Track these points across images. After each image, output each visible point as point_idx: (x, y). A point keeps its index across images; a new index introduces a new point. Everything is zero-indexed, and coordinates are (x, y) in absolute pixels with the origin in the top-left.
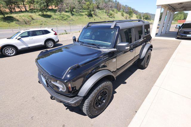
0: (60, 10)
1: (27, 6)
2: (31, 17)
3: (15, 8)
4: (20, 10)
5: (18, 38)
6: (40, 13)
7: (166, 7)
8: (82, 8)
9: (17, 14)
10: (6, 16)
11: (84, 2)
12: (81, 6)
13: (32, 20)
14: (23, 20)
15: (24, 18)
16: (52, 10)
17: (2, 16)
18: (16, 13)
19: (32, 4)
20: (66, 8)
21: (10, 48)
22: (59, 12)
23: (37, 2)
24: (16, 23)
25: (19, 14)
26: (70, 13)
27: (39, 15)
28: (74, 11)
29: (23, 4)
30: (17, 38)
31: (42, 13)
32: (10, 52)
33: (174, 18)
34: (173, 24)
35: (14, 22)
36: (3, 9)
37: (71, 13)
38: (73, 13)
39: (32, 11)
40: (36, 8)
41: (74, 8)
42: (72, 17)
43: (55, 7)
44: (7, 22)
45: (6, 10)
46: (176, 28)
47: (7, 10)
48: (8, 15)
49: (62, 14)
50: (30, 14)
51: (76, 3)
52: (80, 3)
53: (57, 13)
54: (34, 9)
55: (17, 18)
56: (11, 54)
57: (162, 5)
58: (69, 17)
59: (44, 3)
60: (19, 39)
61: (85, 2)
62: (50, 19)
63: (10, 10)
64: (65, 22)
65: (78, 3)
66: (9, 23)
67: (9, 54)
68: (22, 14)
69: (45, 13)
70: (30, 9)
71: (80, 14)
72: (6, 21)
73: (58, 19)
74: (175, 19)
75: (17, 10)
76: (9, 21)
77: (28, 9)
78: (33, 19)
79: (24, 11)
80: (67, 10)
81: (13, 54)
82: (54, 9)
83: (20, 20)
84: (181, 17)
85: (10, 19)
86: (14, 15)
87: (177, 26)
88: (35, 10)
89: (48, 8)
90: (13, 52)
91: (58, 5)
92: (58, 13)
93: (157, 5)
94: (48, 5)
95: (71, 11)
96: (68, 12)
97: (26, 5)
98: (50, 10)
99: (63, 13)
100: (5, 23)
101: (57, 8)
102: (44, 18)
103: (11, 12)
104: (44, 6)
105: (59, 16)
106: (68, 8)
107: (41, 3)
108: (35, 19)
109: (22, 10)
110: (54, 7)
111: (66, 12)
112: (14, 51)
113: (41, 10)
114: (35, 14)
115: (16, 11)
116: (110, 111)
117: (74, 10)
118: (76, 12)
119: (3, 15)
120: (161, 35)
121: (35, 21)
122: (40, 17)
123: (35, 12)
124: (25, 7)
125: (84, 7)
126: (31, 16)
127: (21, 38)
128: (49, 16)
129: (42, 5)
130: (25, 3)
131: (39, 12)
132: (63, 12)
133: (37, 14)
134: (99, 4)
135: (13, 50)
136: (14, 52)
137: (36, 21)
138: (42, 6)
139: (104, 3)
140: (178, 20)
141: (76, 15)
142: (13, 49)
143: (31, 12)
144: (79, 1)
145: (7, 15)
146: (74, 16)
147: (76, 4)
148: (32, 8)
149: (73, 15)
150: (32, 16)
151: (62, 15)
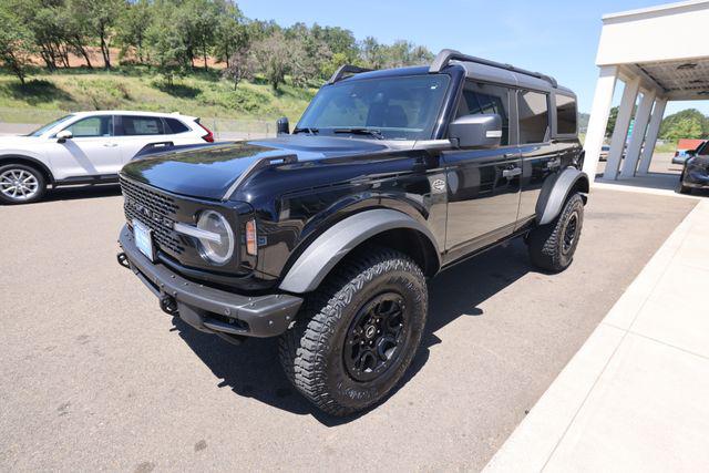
0: (234, 75)
1: (115, 51)
2: (123, 90)
3: (69, 54)
4: (86, 64)
5: (61, 135)
6: (160, 78)
7: (632, 77)
8: (319, 71)
9: (72, 76)
10: (28, 79)
11: (327, 54)
12: (315, 65)
13: (125, 101)
14: (91, 99)
15: (94, 92)
16: (205, 72)
17: (14, 79)
18: (68, 73)
19: (134, 44)
20: (256, 68)
21: (22, 172)
22: (229, 79)
23: (154, 41)
24: (60, 107)
25: (77, 76)
26: (270, 87)
27: (155, 85)
28: (284, 82)
29: (99, 42)
30: (55, 137)
31: (167, 81)
32: (19, 184)
33: (665, 132)
34: (660, 151)
35: (56, 103)
36: (21, 56)
37: (275, 86)
38: (281, 86)
39: (128, 68)
40: (144, 60)
41: (287, 70)
42: (275, 101)
43: (218, 62)
44: (28, 101)
45: (33, 58)
46: (674, 162)
47: (38, 61)
48: (39, 78)
49: (242, 90)
50: (120, 79)
51: (298, 51)
52: (311, 56)
53: (220, 84)
54: (139, 64)
55: (69, 90)
56: (19, 194)
57: (619, 66)
58: (266, 100)
59: (178, 44)
60: (62, 141)
61: (329, 53)
62: (194, 101)
63: (47, 61)
64: (249, 116)
65: (306, 53)
66: (34, 103)
67: (11, 192)
68: (88, 78)
69: (176, 80)
70: (121, 64)
71: (308, 94)
72: (24, 95)
73: (225, 103)
74: (668, 134)
75: (74, 61)
76: (36, 97)
77: (114, 62)
78: (127, 97)
79: (99, 69)
80: (259, 75)
81: (29, 196)
82: (211, 69)
83: (78, 97)
84: (689, 131)
85: (39, 92)
86: (58, 80)
87: (677, 154)
88: (142, 68)
89: (190, 63)
90: (32, 187)
91: (228, 57)
92: (223, 83)
93: (600, 66)
94: (194, 52)
95: (276, 81)
96: (265, 82)
97: (110, 49)
98: (196, 71)
99: (245, 84)
100: (19, 102)
101: (223, 66)
102: (171, 98)
103: (51, 68)
104: (178, 55)
105: (227, 95)
106: (264, 70)
107: (169, 44)
108: (136, 97)
109: (94, 63)
110: (211, 62)
111: (257, 81)
112: (36, 183)
113: (164, 68)
114: (137, 79)
115: (71, 65)
116: (411, 404)
117: (286, 77)
118: (294, 86)
119: (19, 75)
120: (616, 179)
121: (133, 104)
122: (157, 91)
123: (139, 74)
124: (106, 54)
125: (325, 69)
126: (121, 87)
127: (70, 137)
128: (191, 93)
129: (171, 52)
130: (107, 42)
131: (155, 74)
132: (245, 81)
133: (147, 80)
134: (382, 63)
135: (32, 181)
136: (35, 190)
137: (139, 105)
138: (168, 53)
139: (400, 61)
140: (682, 141)
141: (293, 96)
142: (31, 176)
143: (126, 73)
144: (308, 49)
145: (33, 75)
146: (284, 99)
147: (295, 56)
148: (130, 58)
149: (280, 93)
150: (127, 88)
151: (238, 92)
